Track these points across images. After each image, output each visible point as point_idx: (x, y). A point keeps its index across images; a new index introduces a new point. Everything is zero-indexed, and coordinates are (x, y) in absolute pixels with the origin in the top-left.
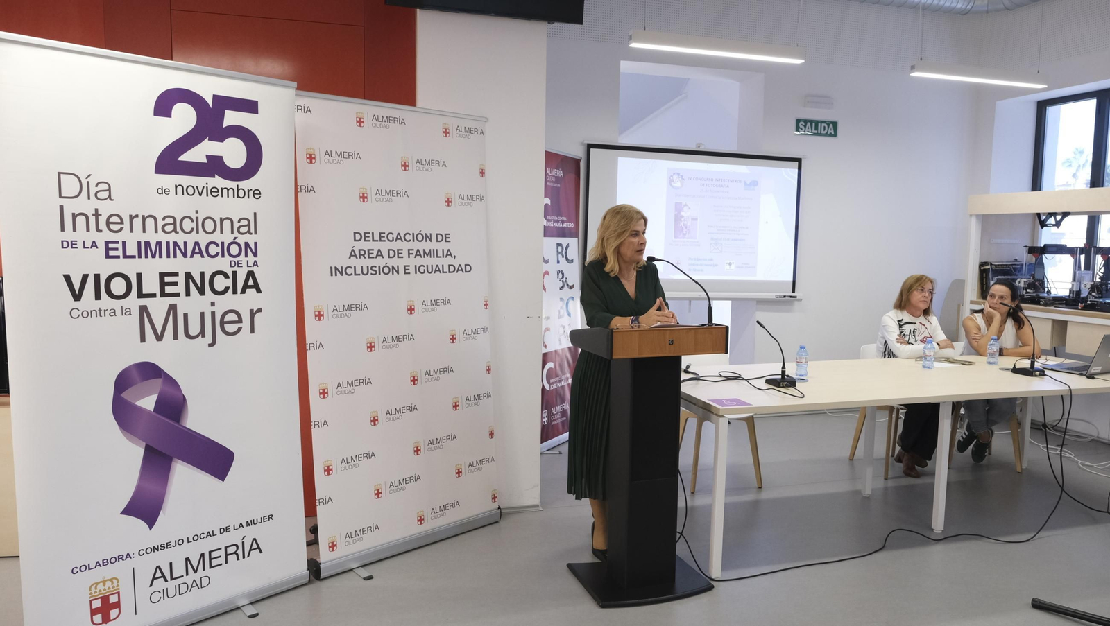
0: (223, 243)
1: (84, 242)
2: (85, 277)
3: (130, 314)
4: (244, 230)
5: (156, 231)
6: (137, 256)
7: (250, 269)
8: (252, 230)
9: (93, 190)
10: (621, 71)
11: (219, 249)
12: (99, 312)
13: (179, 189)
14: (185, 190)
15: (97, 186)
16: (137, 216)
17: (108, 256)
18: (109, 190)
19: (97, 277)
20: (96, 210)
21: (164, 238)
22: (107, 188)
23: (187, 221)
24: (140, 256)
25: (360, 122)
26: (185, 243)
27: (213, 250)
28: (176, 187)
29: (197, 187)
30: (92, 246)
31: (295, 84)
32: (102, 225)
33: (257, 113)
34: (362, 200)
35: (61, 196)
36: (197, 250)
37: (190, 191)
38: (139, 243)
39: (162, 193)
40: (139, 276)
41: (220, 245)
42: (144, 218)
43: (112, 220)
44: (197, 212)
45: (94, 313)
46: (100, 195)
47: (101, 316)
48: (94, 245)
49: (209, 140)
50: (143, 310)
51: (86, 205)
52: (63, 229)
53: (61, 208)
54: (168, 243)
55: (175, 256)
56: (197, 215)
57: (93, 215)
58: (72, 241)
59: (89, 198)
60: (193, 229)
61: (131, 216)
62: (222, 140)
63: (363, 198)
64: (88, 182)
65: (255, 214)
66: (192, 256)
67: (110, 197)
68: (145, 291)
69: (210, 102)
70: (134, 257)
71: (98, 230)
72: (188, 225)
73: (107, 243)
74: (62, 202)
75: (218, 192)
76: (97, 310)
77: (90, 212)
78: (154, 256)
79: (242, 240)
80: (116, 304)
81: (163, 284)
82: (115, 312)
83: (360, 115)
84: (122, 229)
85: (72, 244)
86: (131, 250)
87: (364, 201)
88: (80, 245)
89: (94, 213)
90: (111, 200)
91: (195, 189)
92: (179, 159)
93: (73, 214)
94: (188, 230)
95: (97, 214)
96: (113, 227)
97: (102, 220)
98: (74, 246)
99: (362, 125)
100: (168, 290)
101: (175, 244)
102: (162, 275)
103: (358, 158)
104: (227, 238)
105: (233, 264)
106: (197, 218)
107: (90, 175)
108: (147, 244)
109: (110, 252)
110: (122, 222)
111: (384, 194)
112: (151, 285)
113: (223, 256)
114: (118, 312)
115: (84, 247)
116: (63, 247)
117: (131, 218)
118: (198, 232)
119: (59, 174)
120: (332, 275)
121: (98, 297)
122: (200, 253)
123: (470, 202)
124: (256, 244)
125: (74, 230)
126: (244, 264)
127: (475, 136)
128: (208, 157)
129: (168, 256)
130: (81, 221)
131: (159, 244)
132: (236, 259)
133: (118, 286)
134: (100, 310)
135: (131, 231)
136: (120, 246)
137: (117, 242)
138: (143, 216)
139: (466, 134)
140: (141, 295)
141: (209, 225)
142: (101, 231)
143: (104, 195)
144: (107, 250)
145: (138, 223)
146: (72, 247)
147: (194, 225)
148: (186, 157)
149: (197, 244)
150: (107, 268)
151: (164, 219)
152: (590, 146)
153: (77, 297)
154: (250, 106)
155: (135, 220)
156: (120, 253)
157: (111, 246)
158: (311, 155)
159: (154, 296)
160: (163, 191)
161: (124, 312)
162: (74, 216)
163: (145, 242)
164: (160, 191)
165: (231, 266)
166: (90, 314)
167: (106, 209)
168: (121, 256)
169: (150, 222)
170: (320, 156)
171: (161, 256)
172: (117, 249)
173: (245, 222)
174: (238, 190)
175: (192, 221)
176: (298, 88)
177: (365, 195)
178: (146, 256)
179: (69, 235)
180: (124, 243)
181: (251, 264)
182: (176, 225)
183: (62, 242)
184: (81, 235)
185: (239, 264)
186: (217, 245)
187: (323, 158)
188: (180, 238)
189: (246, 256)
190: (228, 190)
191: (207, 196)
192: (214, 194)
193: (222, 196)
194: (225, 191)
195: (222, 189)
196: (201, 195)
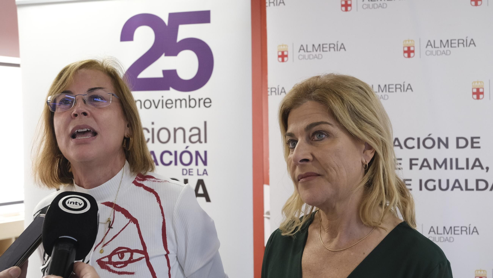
0: (176, 152)
4: (195, 139)
7: (201, 178)
8: (203, 139)
11: (172, 158)
27: (167, 158)
29: (154, 101)
37: (148, 104)
41: (173, 153)
44: (153, 123)
56: (153, 126)
60: (149, 139)
62: (175, 54)
65: (205, 123)
69: (166, 20)
75: (172, 103)
79: (193, 149)
91: (152, 102)
104: (180, 147)
105: (185, 172)
106: (153, 129)
113: (176, 164)
118: (153, 142)
124: (206, 152)
126: (195, 172)
132: (187, 168)
141: (164, 136)
147: (150, 135)
148: (145, 74)
158: (283, 53)
165: (183, 174)
173: (195, 131)
174: (190, 100)
181: (201, 172)
185: (190, 172)
186: (171, 154)
189: (197, 164)
190: (181, 101)
191: (163, 107)
192: (169, 106)
193: (176, 107)
194: (178, 102)
195: (176, 101)
196: (156, 107)
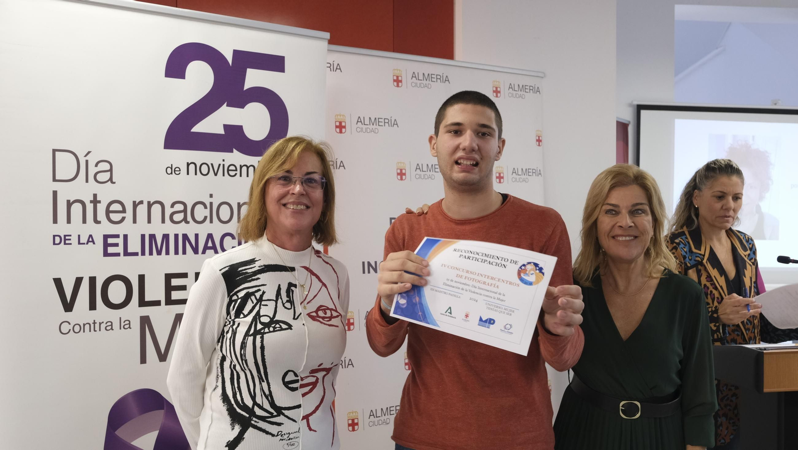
1: (79, 236)
2: (79, 281)
3: (130, 327)
5: (163, 221)
6: (140, 254)
9: (92, 170)
10: (676, 18)
12: (93, 326)
13: (192, 167)
14: (198, 169)
15: (96, 165)
16: (141, 202)
17: (106, 254)
18: (111, 170)
19: (93, 280)
20: (95, 196)
21: (171, 229)
22: (107, 167)
23: (199, 208)
24: (143, 253)
25: (398, 81)
26: (197, 236)
28: (188, 165)
29: (212, 164)
30: (88, 242)
31: (327, 35)
32: (101, 215)
33: (283, 71)
34: (399, 177)
35: (54, 180)
36: (210, 244)
37: (205, 169)
38: (143, 236)
39: (172, 173)
40: (142, 278)
42: (150, 205)
43: (113, 208)
44: (211, 196)
45: (87, 327)
46: (100, 177)
47: (95, 331)
48: (91, 239)
49: (227, 106)
50: (145, 321)
51: (83, 190)
52: (55, 221)
53: (55, 193)
54: (176, 236)
55: (184, 252)
56: (211, 200)
57: (91, 202)
58: (65, 236)
59: (87, 181)
60: (206, 218)
61: (134, 202)
62: (242, 106)
63: (401, 174)
64: (87, 161)
66: (204, 252)
67: (111, 179)
68: (148, 298)
70: (136, 254)
71: (96, 221)
72: (200, 212)
73: (106, 237)
74: (57, 186)
75: (236, 170)
76: (91, 322)
77: (88, 199)
78: (159, 253)
80: (114, 315)
81: (169, 289)
82: (112, 325)
83: (397, 73)
84: (123, 219)
85: (65, 240)
86: (134, 245)
87: (402, 179)
88: (74, 240)
89: (92, 199)
90: (113, 183)
91: (210, 167)
92: (192, 131)
93: (68, 201)
94: (199, 218)
95: (95, 201)
96: (112, 216)
97: (102, 209)
98: (67, 242)
99: (400, 84)
100: (175, 295)
101: (185, 237)
102: (169, 277)
103: (395, 126)
106: (211, 204)
107: (89, 152)
108: (153, 237)
109: (109, 248)
110: (124, 211)
111: (425, 169)
112: (155, 290)
114: (116, 325)
115: (79, 243)
116: (54, 244)
117: (135, 205)
118: (211, 222)
119: (54, 151)
120: (364, 272)
121: (93, 306)
122: (214, 248)
123: (525, 177)
125: (69, 221)
127: (530, 96)
128: (226, 127)
129: (176, 253)
130: (77, 209)
131: (166, 237)
133: (117, 292)
134: (94, 323)
135: (135, 221)
136: (120, 241)
137: (117, 236)
138: (149, 202)
139: (519, 93)
140: (143, 303)
141: (225, 213)
142: (99, 222)
143: (104, 177)
144: (106, 245)
145: (142, 210)
146: (65, 244)
147: (207, 212)
148: (200, 128)
149: (210, 236)
150: (104, 268)
151: (172, 206)
152: (640, 108)
153: (68, 306)
154: (275, 63)
155: (139, 208)
156: (120, 249)
157: (110, 241)
158: (340, 123)
159: (157, 303)
160: (173, 170)
161: (123, 324)
162: (69, 204)
163: (150, 235)
164: (169, 171)
166: (82, 328)
167: (106, 194)
168: (122, 254)
169: (156, 210)
170: (351, 124)
171: (167, 253)
172: (116, 245)
175: (206, 207)
176: (331, 42)
177: (404, 171)
178: (151, 253)
179: (62, 228)
180: (126, 237)
182: (187, 213)
183: (54, 236)
184: (76, 228)
186: (233, 238)
187: (354, 126)
188: (190, 229)
190: (248, 167)
191: (224, 175)
192: (232, 173)
193: (241, 176)
194: (244, 169)
195: (241, 167)
196: (216, 175)
